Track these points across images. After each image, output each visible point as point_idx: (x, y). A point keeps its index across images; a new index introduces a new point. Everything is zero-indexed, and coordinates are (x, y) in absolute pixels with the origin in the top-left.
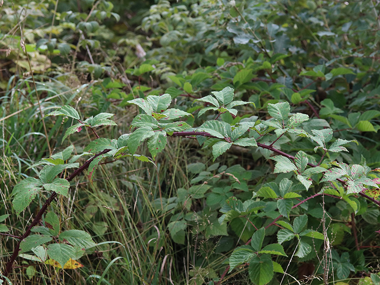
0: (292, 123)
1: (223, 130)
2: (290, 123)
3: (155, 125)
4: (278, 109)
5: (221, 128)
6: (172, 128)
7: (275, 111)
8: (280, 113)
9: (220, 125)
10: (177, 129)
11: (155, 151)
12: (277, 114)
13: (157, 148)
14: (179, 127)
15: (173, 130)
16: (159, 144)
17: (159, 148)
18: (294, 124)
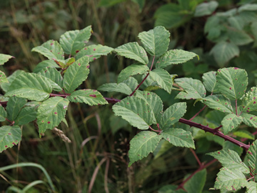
0: (248, 103)
1: (149, 116)
2: (246, 103)
3: (59, 87)
4: (231, 81)
5: (147, 112)
6: (81, 97)
7: (227, 83)
8: (233, 88)
9: (146, 108)
10: (87, 100)
11: (45, 125)
12: (228, 90)
13: (49, 122)
14: (91, 99)
15: (82, 100)
16: (54, 116)
17: (51, 122)
18: (251, 105)
